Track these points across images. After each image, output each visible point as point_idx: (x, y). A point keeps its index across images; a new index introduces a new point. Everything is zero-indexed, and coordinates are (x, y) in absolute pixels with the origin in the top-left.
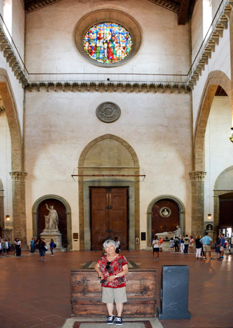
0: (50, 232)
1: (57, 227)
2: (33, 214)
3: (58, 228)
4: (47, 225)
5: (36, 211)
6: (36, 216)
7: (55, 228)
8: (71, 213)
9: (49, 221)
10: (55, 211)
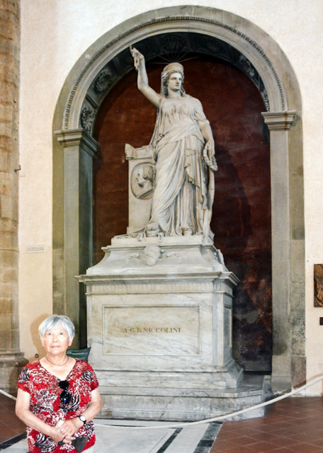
0: (153, 253)
1: (206, 216)
2: (60, 144)
3: (213, 226)
4: (137, 211)
5: (74, 124)
6: (72, 154)
7: (196, 229)
8: (297, 118)
9: (152, 179)
10: (193, 105)
